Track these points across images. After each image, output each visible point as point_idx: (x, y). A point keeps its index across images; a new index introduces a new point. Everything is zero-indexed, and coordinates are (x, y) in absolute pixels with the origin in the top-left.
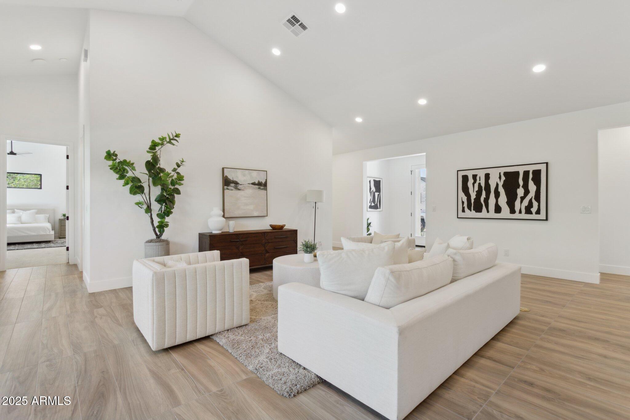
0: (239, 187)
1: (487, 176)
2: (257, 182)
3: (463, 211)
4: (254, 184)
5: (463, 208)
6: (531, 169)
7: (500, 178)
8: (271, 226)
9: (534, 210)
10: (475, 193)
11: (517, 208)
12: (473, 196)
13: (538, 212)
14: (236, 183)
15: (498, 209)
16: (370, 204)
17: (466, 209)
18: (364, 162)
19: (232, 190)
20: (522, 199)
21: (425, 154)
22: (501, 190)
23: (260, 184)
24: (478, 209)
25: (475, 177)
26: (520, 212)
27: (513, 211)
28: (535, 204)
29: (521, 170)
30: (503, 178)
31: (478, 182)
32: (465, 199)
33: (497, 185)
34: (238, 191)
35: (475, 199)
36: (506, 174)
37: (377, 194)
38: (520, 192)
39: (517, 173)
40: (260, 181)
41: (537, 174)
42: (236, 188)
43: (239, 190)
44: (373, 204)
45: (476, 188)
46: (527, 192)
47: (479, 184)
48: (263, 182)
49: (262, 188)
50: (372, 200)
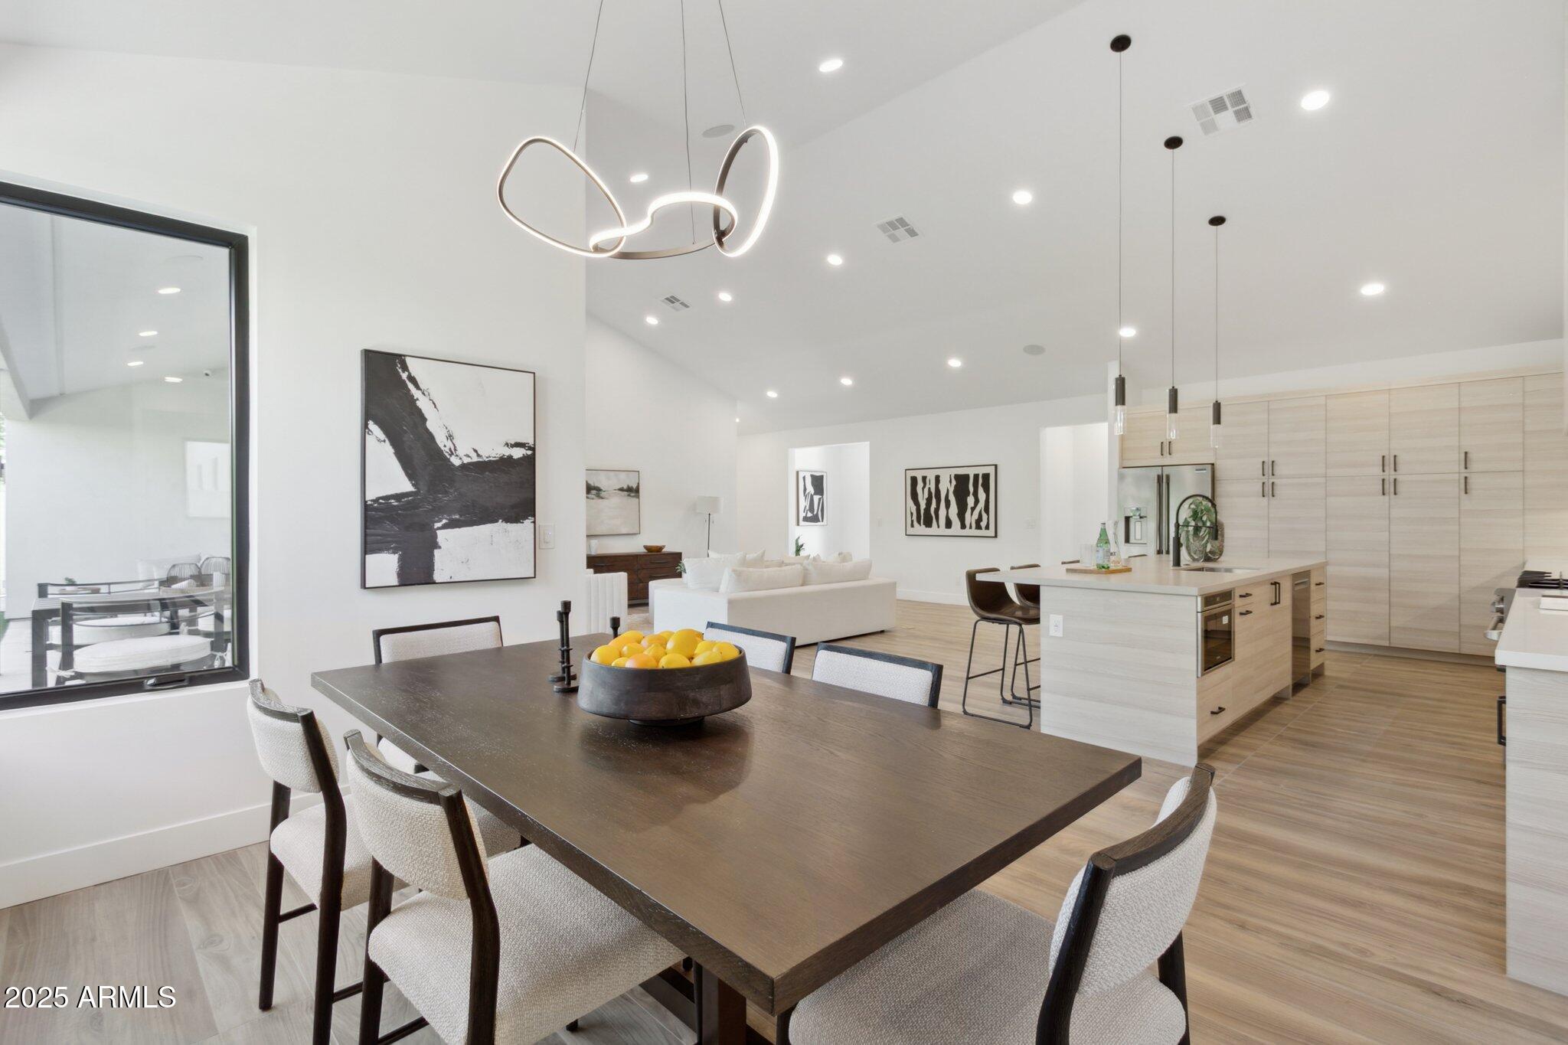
0: (603, 494)
1: (937, 478)
2: (625, 487)
3: (912, 526)
4: (621, 490)
5: (912, 521)
6: (981, 471)
7: (951, 482)
8: (646, 547)
9: (983, 524)
10: (925, 501)
11: (967, 523)
12: (923, 506)
13: (987, 527)
14: (598, 490)
15: (949, 524)
16: (804, 515)
17: (915, 523)
18: (790, 450)
19: (593, 499)
20: (973, 509)
21: (868, 443)
22: (952, 498)
23: (629, 490)
24: (928, 524)
25: (924, 478)
26: (971, 527)
27: (963, 526)
28: (985, 516)
29: (971, 472)
30: (954, 482)
31: (927, 486)
32: (914, 509)
33: (948, 490)
34: (601, 500)
35: (925, 510)
36: (957, 477)
37: (816, 498)
38: (971, 500)
39: (967, 477)
40: (630, 485)
41: (986, 477)
42: (599, 496)
43: (602, 498)
44: (809, 515)
45: (926, 496)
46: (977, 501)
47: (929, 488)
48: (635, 486)
49: (633, 494)
50: (808, 508)
